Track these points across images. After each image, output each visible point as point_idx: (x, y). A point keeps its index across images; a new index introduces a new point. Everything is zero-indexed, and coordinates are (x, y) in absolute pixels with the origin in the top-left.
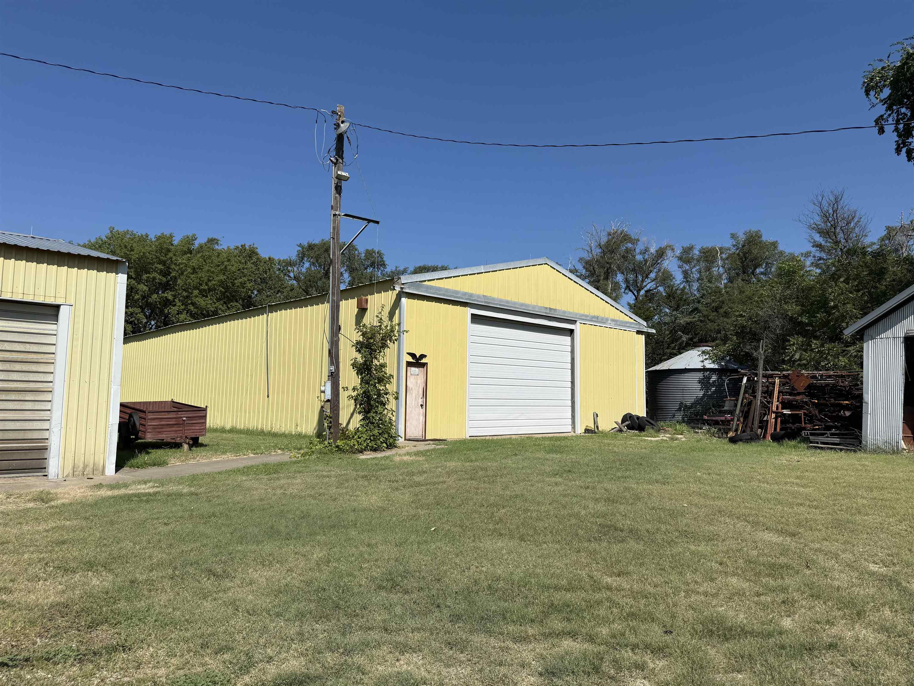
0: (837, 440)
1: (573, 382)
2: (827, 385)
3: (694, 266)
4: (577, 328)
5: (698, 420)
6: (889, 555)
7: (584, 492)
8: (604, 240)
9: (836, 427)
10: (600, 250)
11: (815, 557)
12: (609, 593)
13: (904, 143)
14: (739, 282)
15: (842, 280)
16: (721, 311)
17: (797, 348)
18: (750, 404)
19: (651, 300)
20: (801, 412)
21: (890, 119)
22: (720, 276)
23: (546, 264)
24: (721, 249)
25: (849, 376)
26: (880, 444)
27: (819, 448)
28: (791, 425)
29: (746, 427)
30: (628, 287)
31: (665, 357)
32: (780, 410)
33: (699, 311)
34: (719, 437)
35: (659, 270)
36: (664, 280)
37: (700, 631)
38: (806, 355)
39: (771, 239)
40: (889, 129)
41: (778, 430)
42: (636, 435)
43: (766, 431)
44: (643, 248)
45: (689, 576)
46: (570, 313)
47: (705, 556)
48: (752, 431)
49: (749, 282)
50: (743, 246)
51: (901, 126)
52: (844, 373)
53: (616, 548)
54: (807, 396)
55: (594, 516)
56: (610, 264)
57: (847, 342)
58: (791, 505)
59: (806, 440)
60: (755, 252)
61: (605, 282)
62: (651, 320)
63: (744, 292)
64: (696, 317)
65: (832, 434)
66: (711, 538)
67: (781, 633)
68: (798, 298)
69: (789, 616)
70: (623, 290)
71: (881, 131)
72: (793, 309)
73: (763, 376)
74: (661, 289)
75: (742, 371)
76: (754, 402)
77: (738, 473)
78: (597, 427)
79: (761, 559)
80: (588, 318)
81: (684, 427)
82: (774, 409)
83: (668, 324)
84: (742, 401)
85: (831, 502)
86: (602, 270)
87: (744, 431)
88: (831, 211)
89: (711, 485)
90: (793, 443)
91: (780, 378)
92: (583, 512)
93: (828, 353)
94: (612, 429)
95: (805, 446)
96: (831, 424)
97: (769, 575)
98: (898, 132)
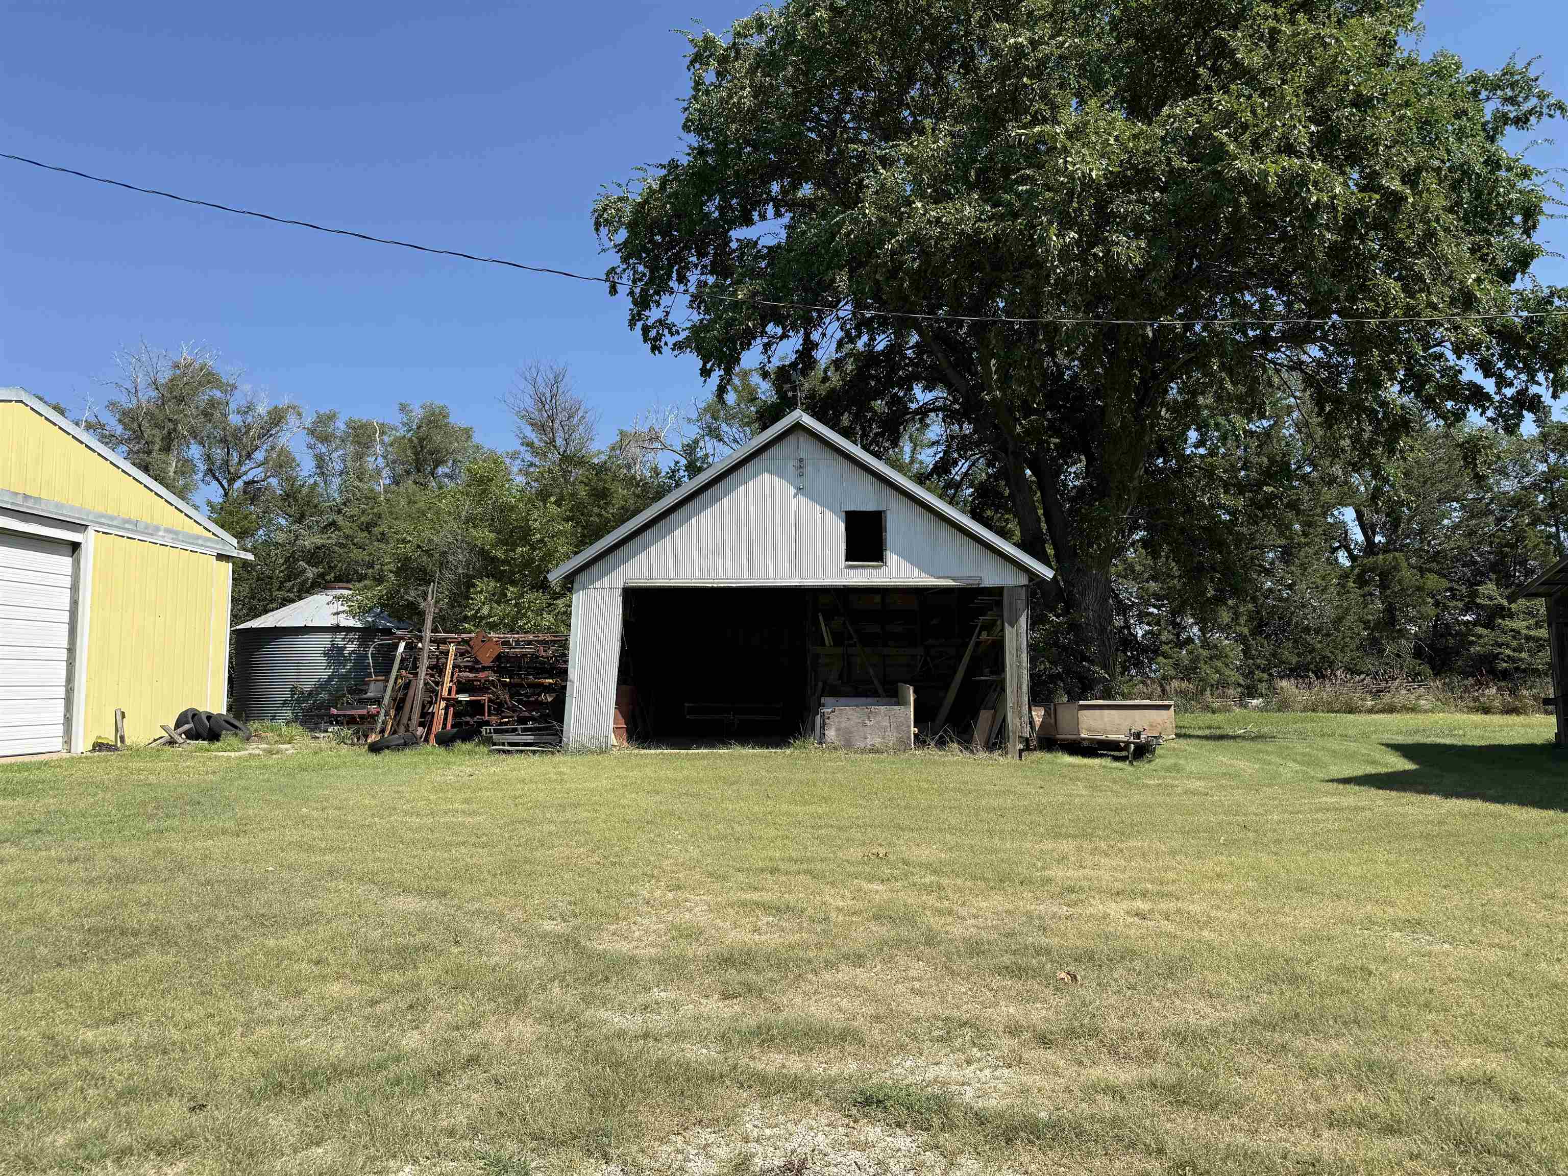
0: (530, 738)
1: (71, 650)
2: (524, 655)
3: (336, 449)
4: (89, 540)
5: (321, 717)
6: (570, 903)
7: (64, 869)
8: (164, 377)
9: (533, 719)
10: (155, 394)
11: (469, 926)
12: (84, 1062)
13: (639, 314)
14: (409, 484)
15: (553, 499)
16: (376, 530)
17: (486, 598)
18: (407, 686)
19: (253, 500)
20: (485, 698)
21: (625, 276)
22: (378, 471)
23: (21, 401)
24: (382, 426)
25: (554, 642)
26: (585, 741)
27: (504, 751)
28: (468, 718)
29: (398, 725)
30: (210, 471)
31: (274, 605)
32: (453, 696)
33: (338, 528)
34: (353, 744)
35: (273, 448)
36: (281, 466)
37: (260, 1092)
38: (499, 609)
39: (463, 424)
40: (623, 290)
41: (449, 727)
42: (201, 749)
43: (430, 729)
44: (243, 403)
45: (257, 994)
46: (72, 508)
47: (289, 955)
48: (407, 731)
49: (424, 486)
50: (419, 427)
51: (637, 291)
52: (548, 637)
53: (115, 970)
54: (495, 672)
55: (78, 915)
56: (176, 422)
57: (555, 591)
58: (447, 846)
59: (489, 741)
60: (438, 438)
61: (163, 456)
62: (252, 535)
63: (415, 502)
64: (333, 538)
65: (524, 730)
66: (306, 922)
67: (397, 1059)
68: (493, 520)
69: (417, 1028)
70: (201, 475)
71: (613, 290)
72: (485, 536)
73: (431, 641)
74: (274, 481)
75: (399, 632)
76: (413, 683)
77: (374, 802)
78: (122, 739)
79: (386, 943)
80: (115, 523)
81: (296, 730)
82: (445, 694)
83: (282, 545)
84: (396, 679)
85: (507, 835)
86: (156, 431)
87: (395, 732)
88: (548, 395)
89: (322, 827)
90: (467, 746)
91: (459, 643)
92: (55, 910)
93: (529, 607)
94: (155, 740)
95: (486, 750)
96: (527, 714)
97: (394, 968)
98: (633, 297)
